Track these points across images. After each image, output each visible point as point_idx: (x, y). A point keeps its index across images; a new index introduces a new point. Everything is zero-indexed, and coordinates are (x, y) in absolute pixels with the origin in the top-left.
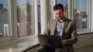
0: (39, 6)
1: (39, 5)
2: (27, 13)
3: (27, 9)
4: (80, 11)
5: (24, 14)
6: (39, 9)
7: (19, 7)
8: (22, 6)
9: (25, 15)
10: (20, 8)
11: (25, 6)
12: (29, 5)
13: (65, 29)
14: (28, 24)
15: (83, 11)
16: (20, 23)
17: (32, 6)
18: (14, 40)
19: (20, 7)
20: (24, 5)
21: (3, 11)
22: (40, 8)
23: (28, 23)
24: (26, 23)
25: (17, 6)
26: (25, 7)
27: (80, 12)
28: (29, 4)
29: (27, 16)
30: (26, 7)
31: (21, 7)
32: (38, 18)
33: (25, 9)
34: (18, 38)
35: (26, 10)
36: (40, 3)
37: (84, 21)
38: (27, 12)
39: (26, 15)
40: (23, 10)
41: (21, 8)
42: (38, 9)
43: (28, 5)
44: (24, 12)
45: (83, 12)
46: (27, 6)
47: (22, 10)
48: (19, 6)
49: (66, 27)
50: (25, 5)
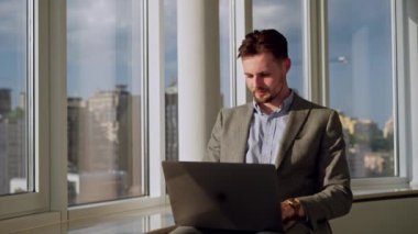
0: (171, 101)
1: (170, 92)
2: (117, 129)
3: (115, 113)
4: (354, 122)
5: (102, 132)
6: (171, 111)
7: (83, 104)
8: (96, 100)
9: (105, 141)
10: (87, 107)
11: (110, 100)
12: (126, 93)
13: (293, 144)
14: (119, 178)
15: (367, 121)
16: (85, 175)
17: (140, 97)
18: (50, 211)
19: (87, 103)
20: (102, 92)
21: (7, 121)
22: (174, 107)
23: (122, 173)
24: (112, 172)
25: (70, 100)
26: (110, 105)
27: (355, 126)
28: (128, 90)
29: (114, 143)
30: (114, 102)
31: (91, 101)
32: (167, 152)
33: (109, 114)
34: (69, 206)
35: (112, 114)
36: (174, 83)
37: (373, 167)
38: (117, 124)
39: (112, 136)
40: (101, 117)
41: (91, 109)
42: (166, 111)
43: (124, 96)
44: (104, 125)
45: (366, 125)
46: (117, 100)
47: (94, 117)
48: (79, 100)
49: (298, 137)
50: (107, 94)
